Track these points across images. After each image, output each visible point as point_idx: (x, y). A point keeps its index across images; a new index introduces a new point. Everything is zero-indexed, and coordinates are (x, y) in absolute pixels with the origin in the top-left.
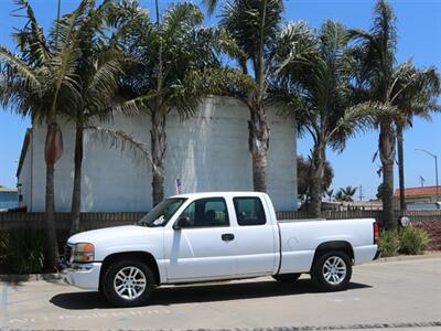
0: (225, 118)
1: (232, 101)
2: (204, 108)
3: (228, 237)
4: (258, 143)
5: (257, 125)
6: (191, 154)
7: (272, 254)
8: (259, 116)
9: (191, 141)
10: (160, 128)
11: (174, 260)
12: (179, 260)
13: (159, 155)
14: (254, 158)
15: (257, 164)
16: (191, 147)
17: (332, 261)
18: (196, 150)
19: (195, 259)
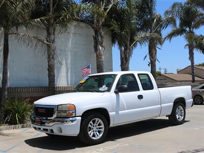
1: (82, 24)
4: (100, 48)
5: (100, 38)
8: (100, 34)
14: (97, 56)
15: (100, 59)
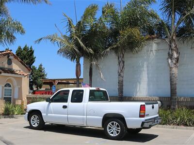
0: (163, 49)
2: (152, 46)
3: (65, 107)
6: (145, 69)
7: (82, 116)
9: (145, 63)
10: (120, 59)
11: (47, 114)
12: (49, 115)
13: (120, 71)
14: (170, 69)
16: (145, 66)
17: (113, 124)
18: (148, 67)
19: (53, 115)
